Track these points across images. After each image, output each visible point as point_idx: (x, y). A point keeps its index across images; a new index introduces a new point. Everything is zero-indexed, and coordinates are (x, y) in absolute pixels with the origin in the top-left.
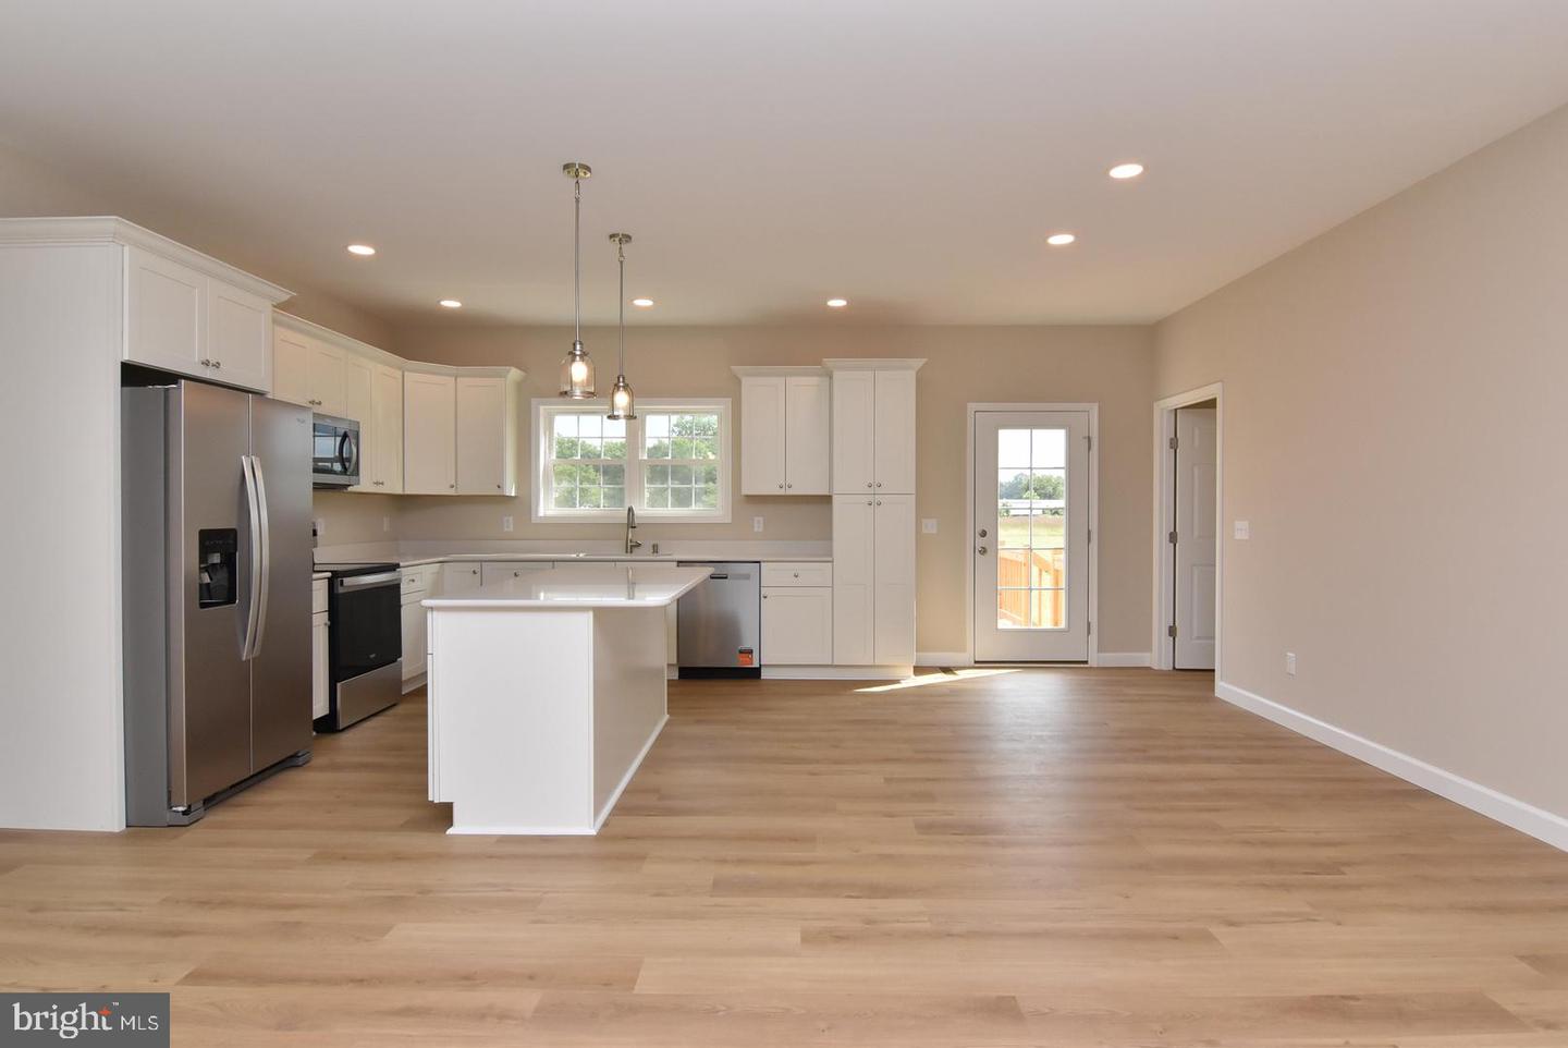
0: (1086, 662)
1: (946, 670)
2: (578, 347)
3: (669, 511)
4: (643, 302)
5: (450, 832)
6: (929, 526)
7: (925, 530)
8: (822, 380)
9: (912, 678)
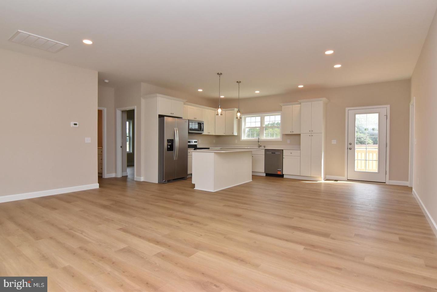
0: (385, 183)
1: (336, 181)
3: (269, 138)
4: (257, 92)
5: (194, 189)
6: (334, 142)
7: (332, 143)
8: (299, 105)
9: (322, 181)
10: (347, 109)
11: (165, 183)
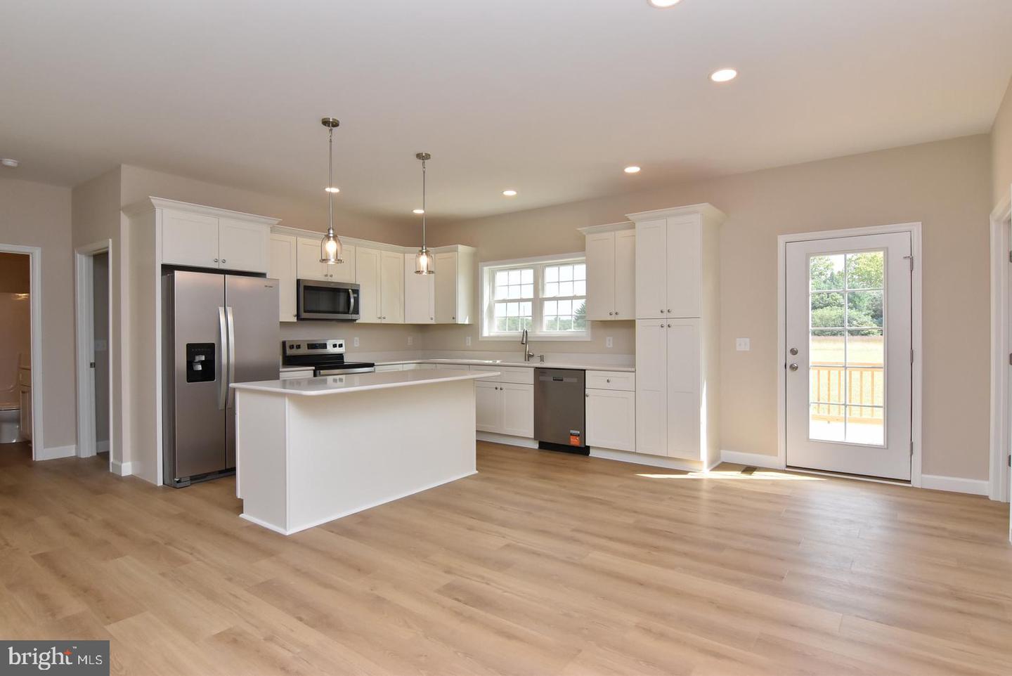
0: (909, 482)
1: (748, 470)
2: (331, 232)
3: (557, 332)
4: (510, 193)
5: (241, 516)
6: (743, 345)
7: (738, 349)
8: (628, 232)
9: (704, 472)
10: (781, 240)
11: (178, 485)
